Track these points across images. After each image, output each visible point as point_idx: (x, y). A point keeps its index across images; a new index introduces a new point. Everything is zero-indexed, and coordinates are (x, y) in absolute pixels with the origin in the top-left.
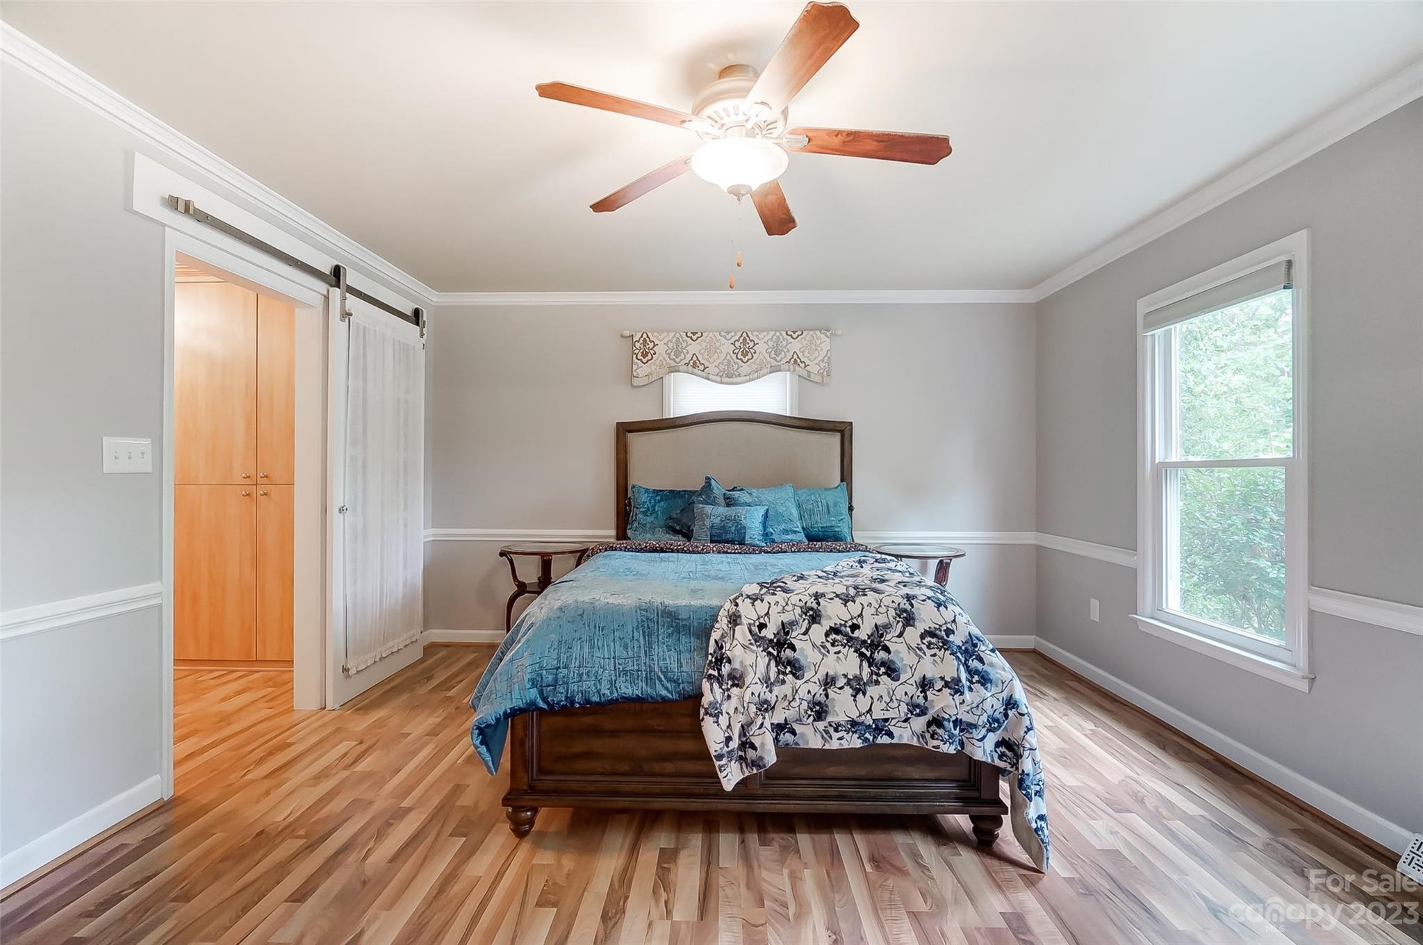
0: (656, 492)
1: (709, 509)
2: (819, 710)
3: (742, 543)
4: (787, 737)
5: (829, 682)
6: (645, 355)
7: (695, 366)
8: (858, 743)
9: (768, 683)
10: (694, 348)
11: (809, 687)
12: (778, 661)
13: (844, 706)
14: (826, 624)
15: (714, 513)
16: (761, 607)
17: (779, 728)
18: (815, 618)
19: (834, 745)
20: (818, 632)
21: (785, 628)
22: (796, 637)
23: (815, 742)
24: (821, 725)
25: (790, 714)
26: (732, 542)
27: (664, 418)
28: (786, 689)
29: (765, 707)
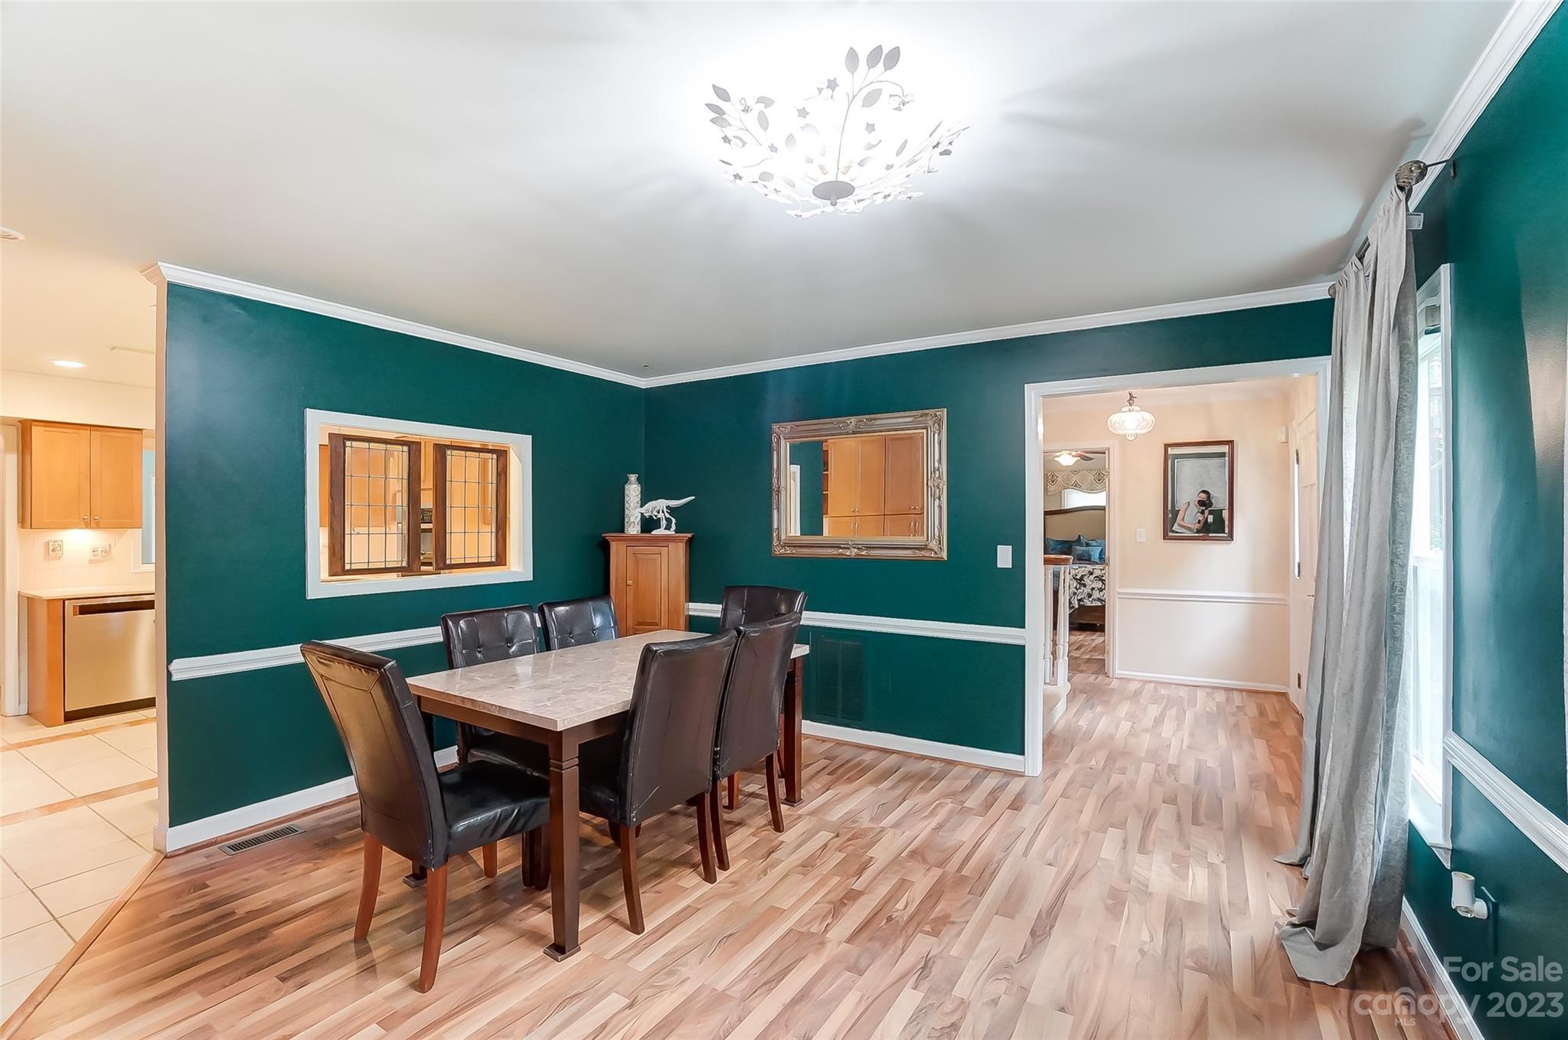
0: (1057, 541)
1: (1078, 547)
2: (1090, 596)
3: (1089, 560)
4: (1082, 603)
5: (1093, 589)
6: (1053, 482)
7: (1076, 486)
8: (1100, 604)
9: (1076, 588)
10: (1075, 478)
11: (1087, 590)
12: (1080, 584)
13: (1096, 594)
14: (1094, 576)
15: (1080, 549)
16: (1077, 571)
17: (1079, 600)
18: (1091, 573)
19: (1094, 605)
20: (1092, 577)
21: (1083, 576)
22: (1085, 578)
23: (1089, 604)
24: (1090, 599)
25: (1082, 597)
26: (1086, 560)
27: (1063, 508)
28: (1081, 590)
29: (1075, 594)
